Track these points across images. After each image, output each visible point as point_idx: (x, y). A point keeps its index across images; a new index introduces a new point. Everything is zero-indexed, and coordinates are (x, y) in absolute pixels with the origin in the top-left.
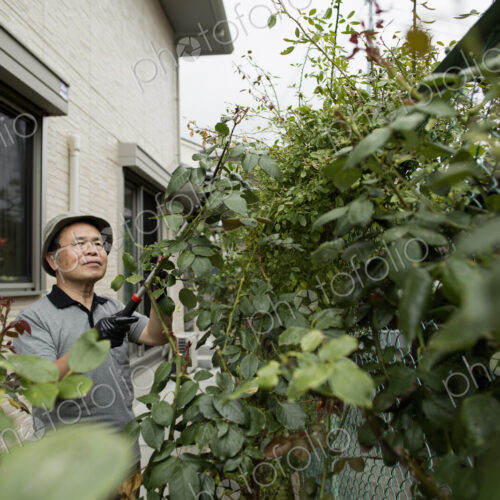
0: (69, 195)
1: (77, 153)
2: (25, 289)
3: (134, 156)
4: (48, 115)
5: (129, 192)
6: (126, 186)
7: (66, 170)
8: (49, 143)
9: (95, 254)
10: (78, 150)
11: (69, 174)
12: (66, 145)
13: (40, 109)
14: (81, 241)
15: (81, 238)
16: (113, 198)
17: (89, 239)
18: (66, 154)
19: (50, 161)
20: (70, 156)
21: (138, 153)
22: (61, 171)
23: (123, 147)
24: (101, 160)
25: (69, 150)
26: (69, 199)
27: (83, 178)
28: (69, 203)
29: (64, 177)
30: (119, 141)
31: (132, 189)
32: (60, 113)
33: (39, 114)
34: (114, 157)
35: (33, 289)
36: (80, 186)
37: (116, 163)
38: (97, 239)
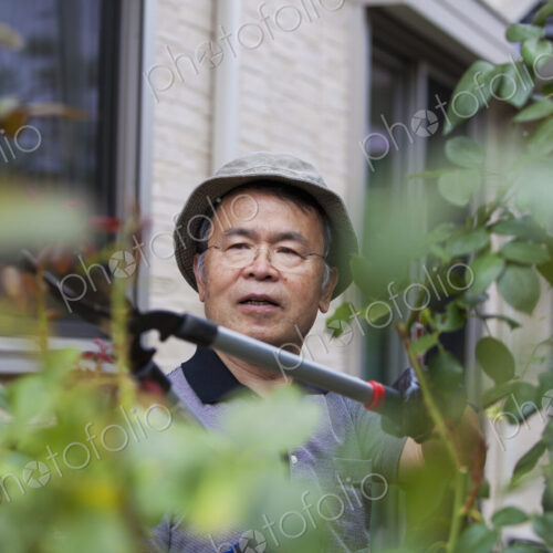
0: (211, 95)
5: (384, 78)
6: (376, 62)
7: (205, 22)
9: (267, 278)
11: (213, 35)
15: (242, 233)
17: (263, 236)
22: (193, 26)
26: (212, 108)
28: (210, 119)
29: (198, 42)
31: (392, 71)
36: (244, 68)
38: (287, 237)
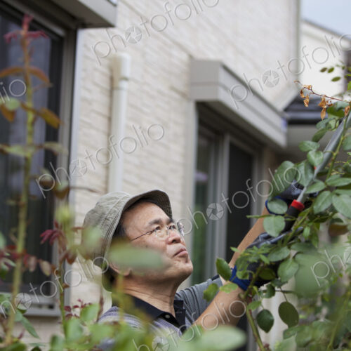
1: (124, 85)
2: (40, 306)
3: (217, 84)
4: (85, 26)
6: (200, 134)
7: (105, 111)
8: (85, 70)
10: (126, 79)
11: (110, 119)
12: (106, 71)
13: (73, 18)
14: (156, 226)
16: (178, 159)
18: (106, 85)
19: (84, 100)
20: (112, 89)
21: (224, 78)
23: (198, 68)
24: (160, 92)
25: (112, 79)
27: (131, 124)
30: (191, 57)
31: (209, 139)
32: (105, 24)
33: (72, 26)
34: (180, 85)
35: (51, 307)
37: (183, 95)
